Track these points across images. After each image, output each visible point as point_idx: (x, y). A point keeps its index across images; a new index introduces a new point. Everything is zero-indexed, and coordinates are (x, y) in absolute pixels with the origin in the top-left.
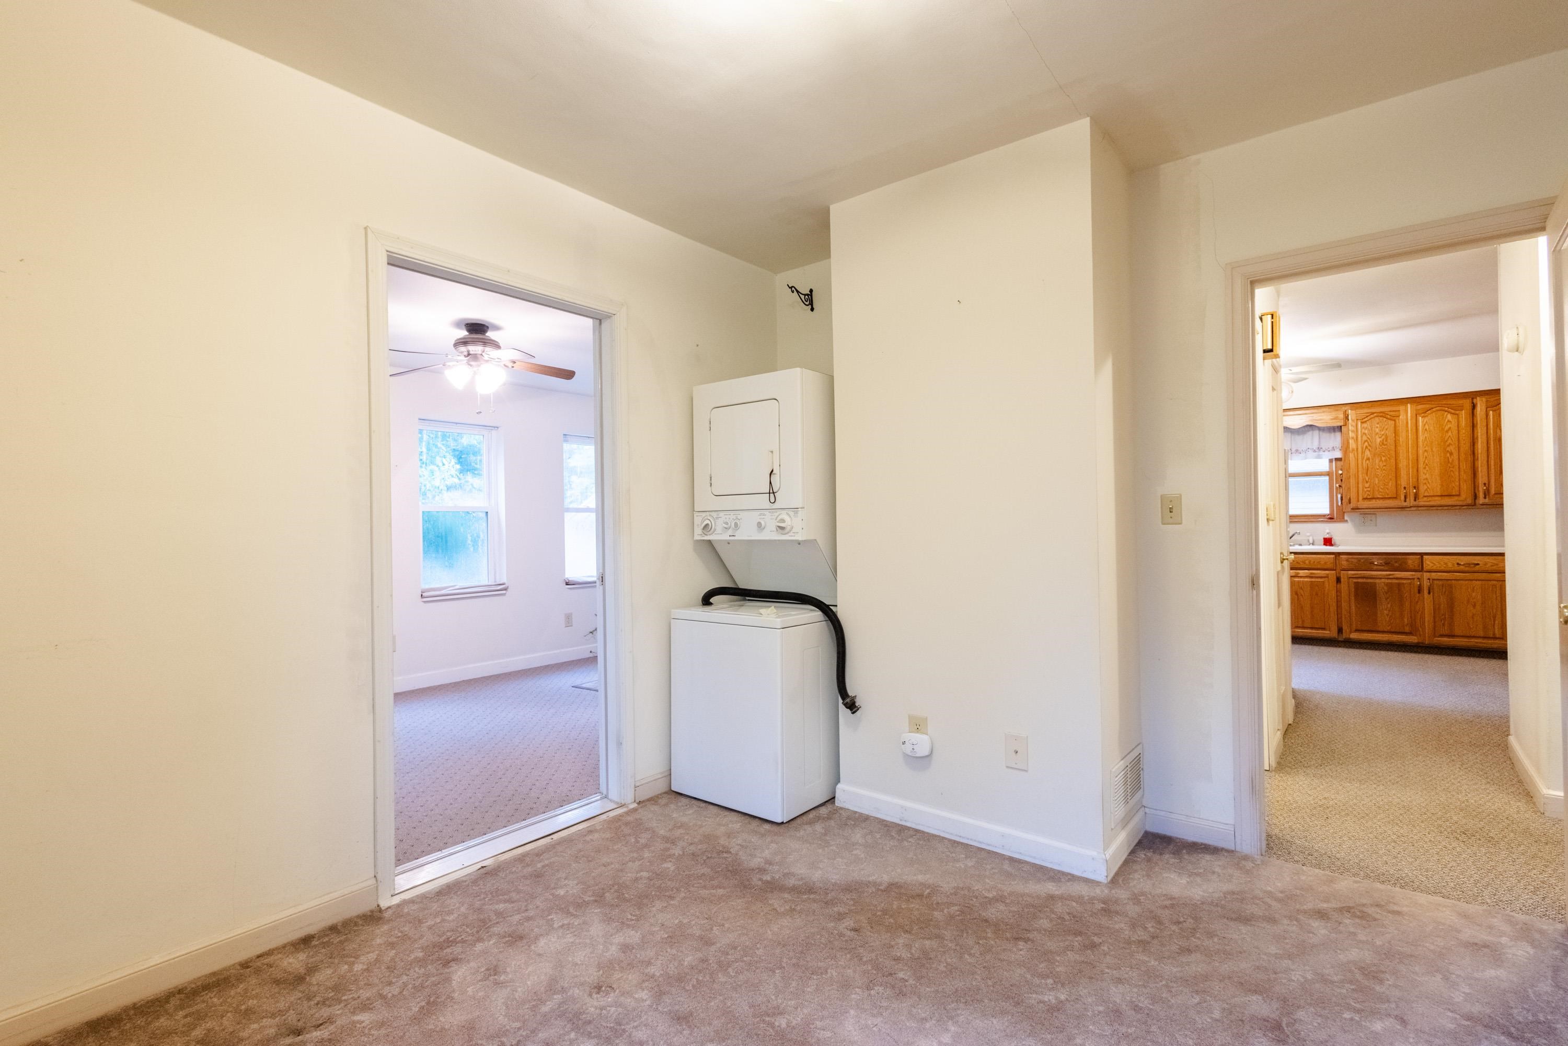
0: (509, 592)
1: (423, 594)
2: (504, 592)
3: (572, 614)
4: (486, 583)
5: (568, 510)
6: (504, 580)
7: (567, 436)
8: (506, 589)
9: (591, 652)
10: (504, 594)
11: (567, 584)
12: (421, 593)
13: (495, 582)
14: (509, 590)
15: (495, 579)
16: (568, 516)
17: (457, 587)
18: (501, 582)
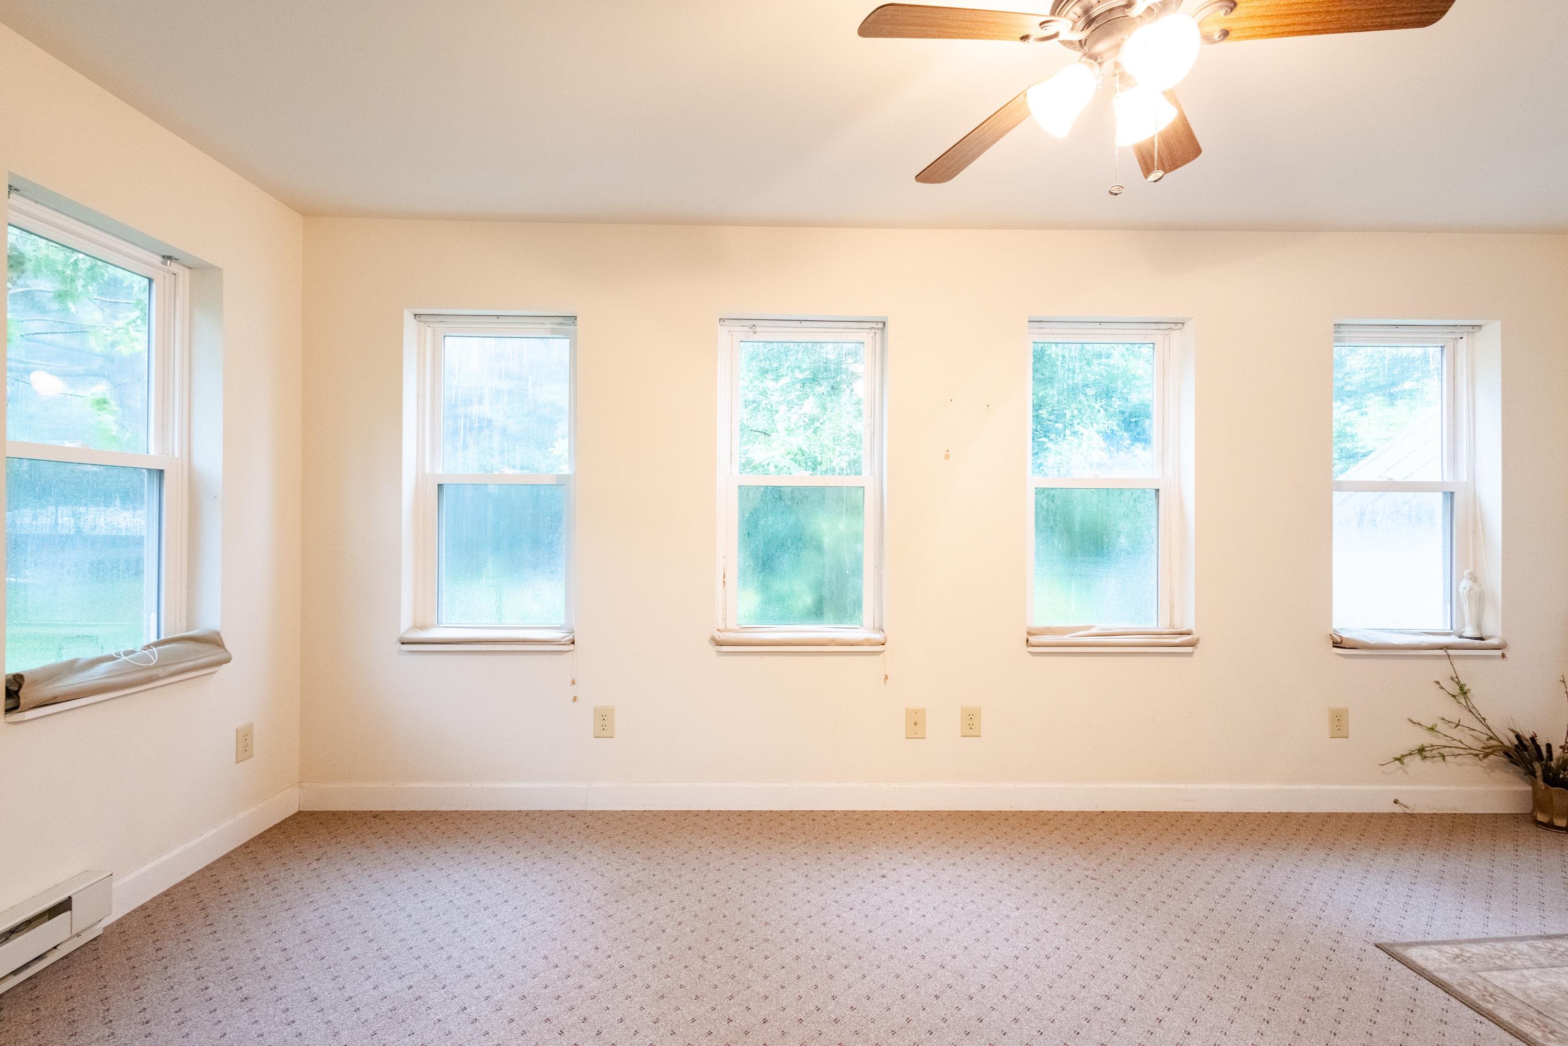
0: (1197, 651)
1: (1030, 639)
2: (1190, 649)
3: (1347, 710)
4: (1152, 626)
5: (1340, 487)
6: (1189, 625)
7: (1343, 329)
8: (1193, 644)
9: (1396, 802)
10: (1190, 654)
11: (1336, 645)
12: (1025, 636)
13: (1172, 626)
14: (1199, 645)
15: (1171, 618)
16: (1337, 496)
17: (1094, 631)
18: (1184, 629)
